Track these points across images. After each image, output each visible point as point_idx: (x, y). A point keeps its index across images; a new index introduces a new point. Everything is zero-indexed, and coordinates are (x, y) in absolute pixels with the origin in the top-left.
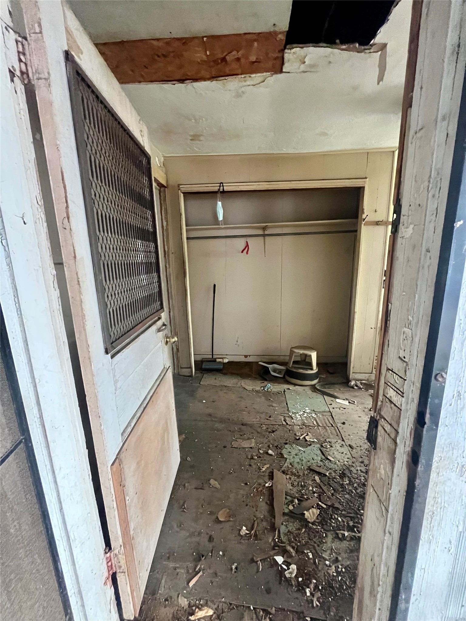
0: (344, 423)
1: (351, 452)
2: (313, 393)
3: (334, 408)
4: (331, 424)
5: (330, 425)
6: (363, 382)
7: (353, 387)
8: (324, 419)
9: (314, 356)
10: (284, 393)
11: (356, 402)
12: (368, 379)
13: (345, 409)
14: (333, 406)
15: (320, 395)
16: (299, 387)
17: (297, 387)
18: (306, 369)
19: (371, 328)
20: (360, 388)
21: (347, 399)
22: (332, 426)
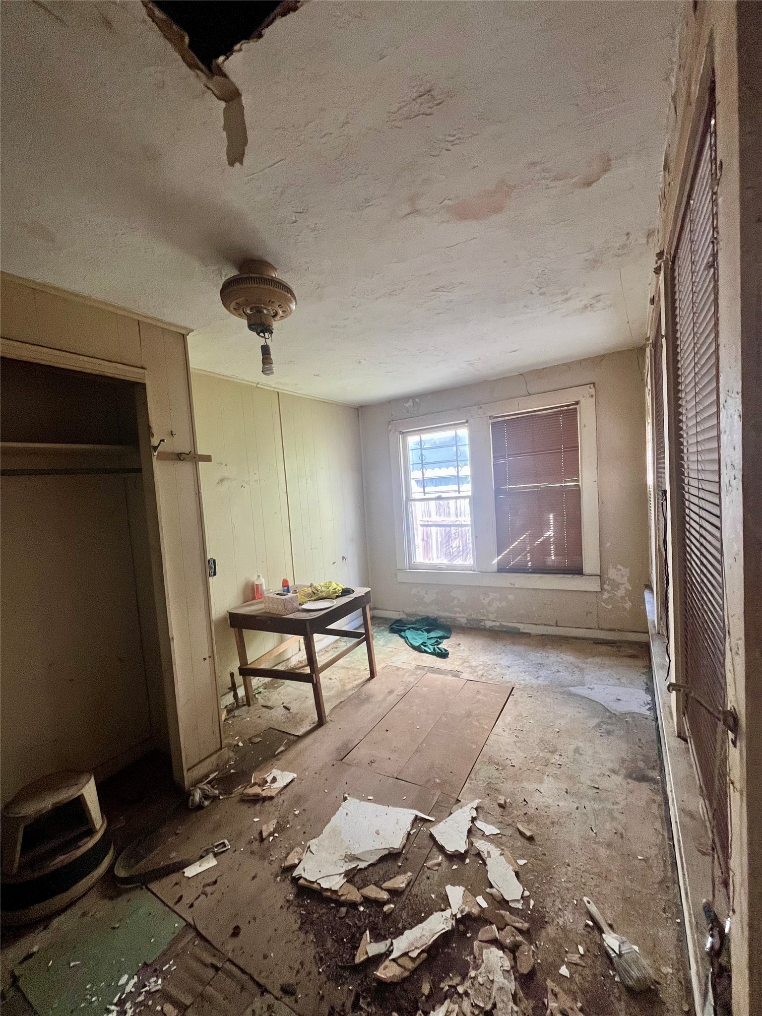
0: (236, 932)
1: (295, 1007)
2: (114, 902)
3: (192, 906)
4: (213, 966)
5: (211, 972)
6: (212, 776)
7: (200, 807)
8: (188, 969)
9: (90, 792)
10: (18, 989)
11: (226, 842)
12: (218, 765)
13: (215, 882)
14: (186, 901)
15: (138, 892)
16: (62, 918)
17: (55, 923)
18: (74, 843)
19: (205, 659)
20: (216, 798)
21: (207, 852)
22: (217, 969)
